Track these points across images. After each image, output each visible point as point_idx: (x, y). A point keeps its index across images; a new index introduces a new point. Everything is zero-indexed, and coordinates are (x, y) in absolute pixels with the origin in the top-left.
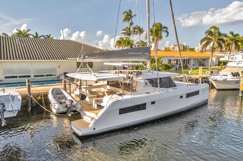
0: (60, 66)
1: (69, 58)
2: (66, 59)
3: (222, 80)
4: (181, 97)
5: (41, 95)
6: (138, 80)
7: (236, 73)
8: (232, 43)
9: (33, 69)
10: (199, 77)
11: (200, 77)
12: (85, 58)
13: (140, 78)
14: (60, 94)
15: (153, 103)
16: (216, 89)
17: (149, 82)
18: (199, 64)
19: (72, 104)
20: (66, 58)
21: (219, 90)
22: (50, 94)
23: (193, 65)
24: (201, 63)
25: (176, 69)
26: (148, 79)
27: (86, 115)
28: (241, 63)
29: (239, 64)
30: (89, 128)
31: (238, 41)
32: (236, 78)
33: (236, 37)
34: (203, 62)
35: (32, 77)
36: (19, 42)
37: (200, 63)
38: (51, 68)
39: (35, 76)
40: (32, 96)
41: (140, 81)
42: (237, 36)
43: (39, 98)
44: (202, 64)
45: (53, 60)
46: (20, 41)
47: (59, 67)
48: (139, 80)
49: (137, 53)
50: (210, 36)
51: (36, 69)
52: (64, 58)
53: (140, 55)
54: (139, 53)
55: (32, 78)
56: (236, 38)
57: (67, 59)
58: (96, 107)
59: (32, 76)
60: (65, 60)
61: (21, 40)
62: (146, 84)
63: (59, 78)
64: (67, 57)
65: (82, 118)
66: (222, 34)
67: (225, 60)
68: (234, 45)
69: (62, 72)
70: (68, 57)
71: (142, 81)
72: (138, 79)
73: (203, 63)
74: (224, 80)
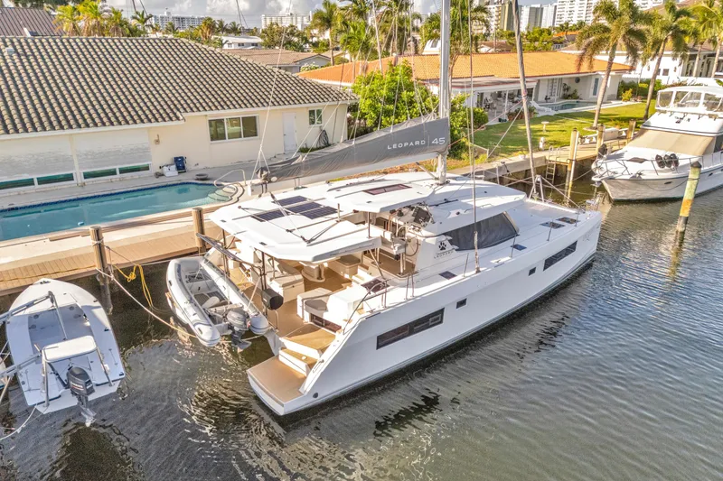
0: (161, 139)
1: (185, 115)
2: (178, 118)
3: (628, 177)
4: (532, 271)
5: (137, 268)
6: (419, 238)
7: (670, 157)
8: (666, 39)
9: (78, 156)
10: (569, 161)
11: (571, 160)
12: (270, 182)
13: (424, 232)
14: (200, 278)
15: (461, 303)
16: (610, 199)
17: (450, 241)
18: (562, 92)
19: (245, 324)
20: (178, 114)
21: (617, 202)
22: (172, 282)
23: (546, 99)
24: (568, 89)
25: (500, 120)
26: (445, 234)
27: (284, 348)
28: (689, 120)
29: (682, 121)
30: (301, 394)
31: (684, 32)
32: (667, 171)
33: (679, 19)
34: (574, 86)
35: (79, 178)
36: (15, 57)
37: (564, 90)
38: (132, 147)
39: (87, 176)
40: (112, 276)
41: (427, 240)
42: (684, 18)
43: (132, 276)
44: (570, 92)
45: (140, 125)
46: (19, 55)
47: (157, 141)
48: (422, 239)
49: (412, 144)
50: (608, 19)
51: (86, 155)
52: (171, 115)
53: (420, 146)
54: (417, 143)
55: (80, 182)
56: (681, 22)
57: (181, 118)
58: (307, 319)
59: (78, 174)
60: (175, 123)
61: (20, 51)
62: (443, 249)
63: (159, 175)
64: (178, 110)
65: (273, 355)
66: (642, 15)
67: (638, 76)
68: (670, 43)
69: (169, 158)
70: (182, 110)
71: (432, 241)
72: (419, 233)
73: (575, 91)
74: (633, 177)
